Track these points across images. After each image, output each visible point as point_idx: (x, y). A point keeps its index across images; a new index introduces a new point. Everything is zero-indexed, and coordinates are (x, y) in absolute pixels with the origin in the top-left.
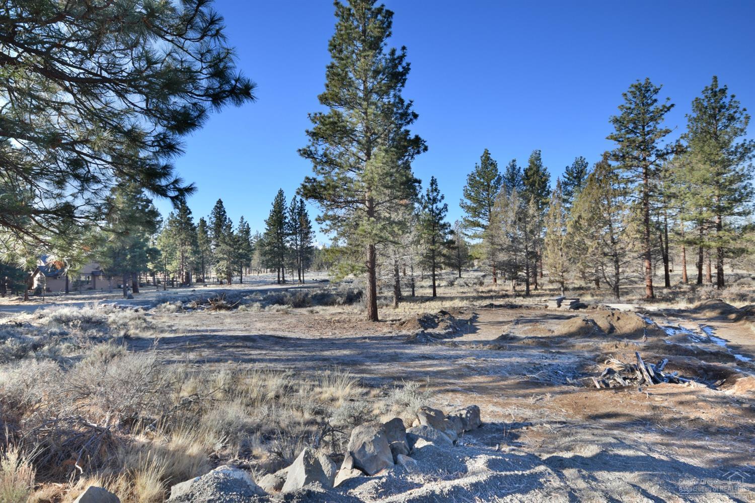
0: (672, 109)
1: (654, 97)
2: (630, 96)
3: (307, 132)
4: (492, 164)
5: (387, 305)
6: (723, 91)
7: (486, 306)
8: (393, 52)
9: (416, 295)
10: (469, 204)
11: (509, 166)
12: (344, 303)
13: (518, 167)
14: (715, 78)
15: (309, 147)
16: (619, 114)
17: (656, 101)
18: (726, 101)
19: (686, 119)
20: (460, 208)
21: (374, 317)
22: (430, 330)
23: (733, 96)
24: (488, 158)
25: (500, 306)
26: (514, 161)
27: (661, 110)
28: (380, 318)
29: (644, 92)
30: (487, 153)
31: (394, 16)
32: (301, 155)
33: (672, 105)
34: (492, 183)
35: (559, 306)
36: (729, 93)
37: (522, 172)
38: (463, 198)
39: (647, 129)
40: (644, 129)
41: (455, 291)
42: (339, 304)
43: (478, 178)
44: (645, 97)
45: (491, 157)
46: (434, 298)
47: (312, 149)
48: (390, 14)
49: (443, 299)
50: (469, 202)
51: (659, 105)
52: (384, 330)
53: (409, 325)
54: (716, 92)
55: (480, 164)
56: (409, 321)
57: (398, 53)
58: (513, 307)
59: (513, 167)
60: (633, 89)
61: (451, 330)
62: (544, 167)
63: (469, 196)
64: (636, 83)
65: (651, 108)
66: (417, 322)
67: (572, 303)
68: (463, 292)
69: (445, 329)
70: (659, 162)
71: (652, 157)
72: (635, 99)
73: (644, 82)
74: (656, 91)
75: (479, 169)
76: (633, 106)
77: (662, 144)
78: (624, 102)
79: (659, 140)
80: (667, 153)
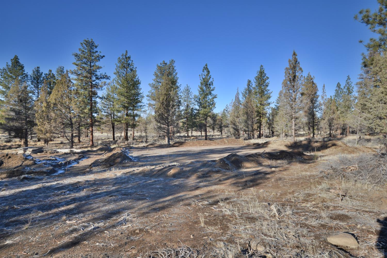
0: (104, 58)
1: (95, 50)
6: (129, 58)
11: (35, 70)
13: (41, 72)
14: (127, 51)
18: (130, 62)
19: (116, 66)
23: (132, 61)
24: (17, 62)
26: (38, 68)
29: (91, 45)
30: (16, 58)
33: (104, 56)
36: (131, 59)
37: (43, 75)
39: (92, 64)
40: (90, 64)
43: (9, 73)
44: (91, 48)
45: (20, 61)
54: (127, 57)
55: (10, 63)
59: (38, 71)
60: (86, 43)
64: (87, 40)
65: (95, 55)
70: (97, 81)
71: (94, 78)
72: (86, 48)
73: (90, 41)
74: (96, 47)
75: (10, 67)
76: (86, 51)
77: (98, 73)
78: (82, 48)
79: (98, 70)
80: (101, 78)
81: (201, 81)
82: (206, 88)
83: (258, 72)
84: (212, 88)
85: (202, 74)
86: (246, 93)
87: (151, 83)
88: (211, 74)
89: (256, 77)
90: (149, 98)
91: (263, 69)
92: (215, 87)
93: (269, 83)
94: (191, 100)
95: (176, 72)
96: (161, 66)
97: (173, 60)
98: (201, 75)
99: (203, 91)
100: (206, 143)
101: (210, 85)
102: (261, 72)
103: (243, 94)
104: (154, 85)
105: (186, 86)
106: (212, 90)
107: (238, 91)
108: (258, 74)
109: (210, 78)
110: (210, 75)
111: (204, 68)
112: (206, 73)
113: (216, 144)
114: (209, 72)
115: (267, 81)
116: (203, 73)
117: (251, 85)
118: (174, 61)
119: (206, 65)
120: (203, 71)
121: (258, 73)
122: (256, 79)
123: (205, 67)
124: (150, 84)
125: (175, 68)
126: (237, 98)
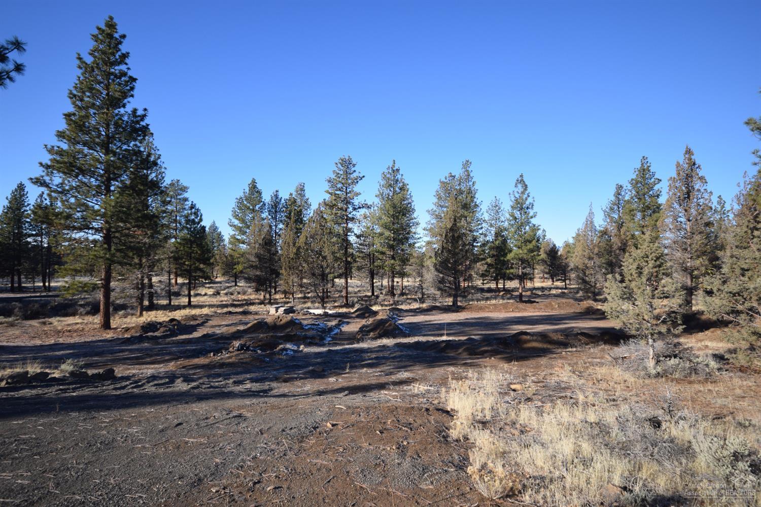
0: (363, 179)
1: (353, 169)
2: (339, 165)
3: (41, 164)
4: (257, 192)
5: (132, 315)
6: (398, 170)
7: (223, 313)
8: (135, 111)
9: (172, 304)
10: (236, 224)
11: (273, 195)
12: (88, 313)
13: (280, 197)
14: (394, 161)
15: (42, 177)
16: (333, 176)
17: (355, 171)
18: (399, 177)
19: (378, 185)
20: (228, 226)
21: (106, 325)
22: (150, 334)
23: (402, 175)
24: (255, 187)
25: (236, 313)
26: (277, 191)
27: (356, 179)
28: (112, 327)
29: (347, 164)
30: (254, 182)
31: (137, 81)
32: (33, 182)
33: (364, 177)
34: (257, 208)
35: (277, 311)
36: (401, 172)
37: (283, 201)
38: (231, 218)
39: (348, 190)
40: (346, 190)
41: (215, 300)
42: (81, 315)
43: (245, 203)
44: (348, 167)
45: (258, 185)
46: (190, 305)
47: (47, 179)
48: (133, 80)
49: (195, 307)
50: (236, 222)
51: (355, 175)
52: (109, 335)
53: (133, 331)
55: (247, 190)
56: (133, 328)
57: (140, 112)
58: (245, 313)
59: (276, 196)
60: (341, 161)
61: (169, 333)
62: (307, 197)
63: (236, 216)
64: (343, 157)
65: (352, 176)
66: (140, 328)
67: (285, 310)
68: (222, 301)
69: (163, 332)
70: (354, 213)
71: (351, 209)
72: (342, 168)
73: (347, 158)
74: (354, 165)
75: (247, 195)
76: (341, 172)
77: (357, 201)
78: (336, 169)
79: (355, 198)
80: (360, 208)
81: (511, 204)
82: (521, 214)
83: (636, 170)
84: (531, 214)
85: (514, 192)
86: (611, 209)
87: (430, 210)
88: (529, 190)
89: (632, 179)
90: (427, 232)
91: (648, 164)
92: (536, 213)
93: (661, 192)
94: (503, 223)
95: (473, 180)
96: (446, 181)
97: (468, 161)
98: (511, 193)
99: (515, 219)
100: (517, 308)
101: (528, 208)
102: (644, 170)
103: (605, 211)
104: (435, 211)
105: (494, 199)
106: (532, 217)
107: (591, 210)
108: (635, 174)
109: (529, 196)
110: (527, 192)
111: (518, 181)
112: (520, 188)
113: (536, 310)
114: (526, 186)
115: (656, 187)
116: (516, 190)
117: (623, 193)
118: (470, 163)
119: (521, 176)
120: (515, 186)
121: (637, 173)
122: (632, 184)
123: (520, 179)
124: (428, 211)
125: (472, 175)
126: (589, 222)
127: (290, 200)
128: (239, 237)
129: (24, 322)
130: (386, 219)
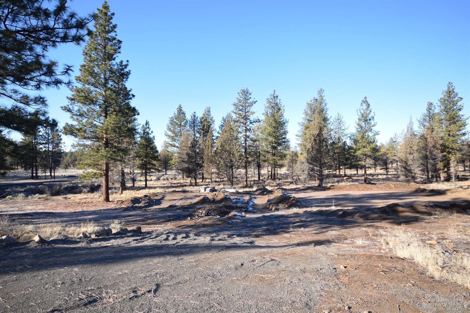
0: (256, 103)
1: (250, 96)
2: (241, 94)
3: (68, 98)
4: (183, 113)
5: (116, 193)
6: (277, 97)
7: (171, 192)
8: (122, 62)
9: (135, 186)
10: (169, 134)
11: (192, 115)
12: (88, 192)
13: (196, 116)
14: (275, 90)
15: (68, 106)
16: (236, 102)
17: (250, 98)
18: (278, 101)
19: (264, 106)
20: (165, 136)
21: (107, 199)
22: (137, 205)
23: (280, 100)
24: (181, 110)
25: (179, 191)
26: (195, 113)
27: (252, 103)
28: (110, 200)
29: (245, 93)
30: (180, 107)
31: (122, 43)
32: (63, 109)
33: (256, 101)
34: (183, 124)
35: (205, 191)
36: (279, 98)
37: (199, 119)
38: (166, 130)
39: (247, 110)
40: (245, 110)
41: (159, 183)
42: (85, 193)
43: (175, 120)
44: (246, 95)
45: (183, 109)
46: (146, 187)
47: (71, 107)
48: (120, 42)
49: (150, 188)
50: (170, 133)
51: (251, 100)
52: (112, 206)
53: (126, 203)
54: (274, 97)
55: (176, 112)
56: (126, 201)
57: (125, 63)
58: (184, 192)
59: (194, 116)
60: (242, 92)
61: (147, 204)
62: (212, 116)
63: (169, 129)
64: (243, 89)
65: (249, 101)
66: (130, 201)
67: (210, 190)
68: (164, 184)
69: (144, 204)
70: (251, 125)
71: (248, 123)
72: (242, 96)
73: (246, 89)
74: (250, 94)
75: (176, 115)
76: (242, 99)
77: (252, 118)
78: (238, 97)
79: (251, 116)
80: (254, 122)
81: (358, 117)
82: (365, 124)
83: (444, 92)
84: (373, 124)
85: (360, 109)
86: (424, 120)
87: (300, 122)
88: (371, 107)
89: (441, 99)
90: (298, 137)
91: (453, 88)
92: (376, 123)
93: (463, 106)
94: (343, 131)
95: (325, 102)
96: (311, 103)
97: (321, 90)
98: (358, 110)
99: (362, 127)
100: (366, 188)
101: (370, 120)
102: (450, 92)
103: (419, 121)
104: (304, 124)
105: (337, 115)
106: (373, 126)
107: (411, 120)
108: (443, 95)
109: (371, 112)
110: (370, 109)
111: (363, 101)
112: (365, 106)
113: (379, 189)
114: (369, 105)
115: (459, 104)
116: (362, 107)
117: (433, 108)
118: (323, 91)
119: (365, 98)
120: (361, 105)
121: (445, 94)
122: (441, 102)
123: (364, 100)
124: (299, 123)
125: (324, 98)
126: (409, 129)
127: (203, 118)
128: (171, 143)
129: (52, 197)
130: (270, 129)
